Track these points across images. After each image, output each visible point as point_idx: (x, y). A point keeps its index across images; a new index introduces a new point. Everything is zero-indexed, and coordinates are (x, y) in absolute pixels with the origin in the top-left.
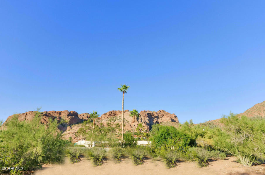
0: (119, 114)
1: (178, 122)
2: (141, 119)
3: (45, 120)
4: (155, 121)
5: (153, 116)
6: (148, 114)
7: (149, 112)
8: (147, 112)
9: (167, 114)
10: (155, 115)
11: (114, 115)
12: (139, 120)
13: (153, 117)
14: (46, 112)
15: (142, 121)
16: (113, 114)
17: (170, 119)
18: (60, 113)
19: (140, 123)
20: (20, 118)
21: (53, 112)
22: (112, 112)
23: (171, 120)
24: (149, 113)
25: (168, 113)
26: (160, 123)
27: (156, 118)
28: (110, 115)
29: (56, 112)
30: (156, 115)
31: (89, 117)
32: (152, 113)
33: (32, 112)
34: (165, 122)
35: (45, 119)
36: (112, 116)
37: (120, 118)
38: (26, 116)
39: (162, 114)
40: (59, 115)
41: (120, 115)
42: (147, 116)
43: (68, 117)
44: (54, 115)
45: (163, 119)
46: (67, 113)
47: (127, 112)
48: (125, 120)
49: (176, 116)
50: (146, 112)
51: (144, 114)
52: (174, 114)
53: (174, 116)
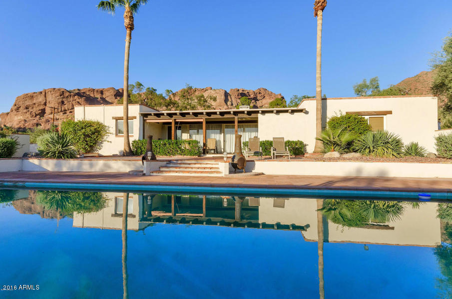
0: (196, 93)
2: (232, 102)
3: (78, 102)
5: (249, 97)
8: (241, 92)
9: (271, 94)
10: (252, 96)
12: (229, 103)
14: (79, 90)
15: (232, 105)
18: (102, 92)
19: (230, 107)
20: (37, 99)
21: (89, 90)
24: (244, 92)
25: (272, 93)
27: (254, 101)
29: (94, 90)
32: (248, 93)
33: (54, 89)
35: (78, 100)
38: (45, 97)
39: (263, 94)
40: (100, 95)
42: (240, 97)
43: (116, 98)
44: (92, 95)
45: (264, 101)
46: (113, 93)
47: (209, 91)
49: (283, 98)
50: (238, 90)
51: (236, 94)
52: (280, 95)
53: (280, 97)
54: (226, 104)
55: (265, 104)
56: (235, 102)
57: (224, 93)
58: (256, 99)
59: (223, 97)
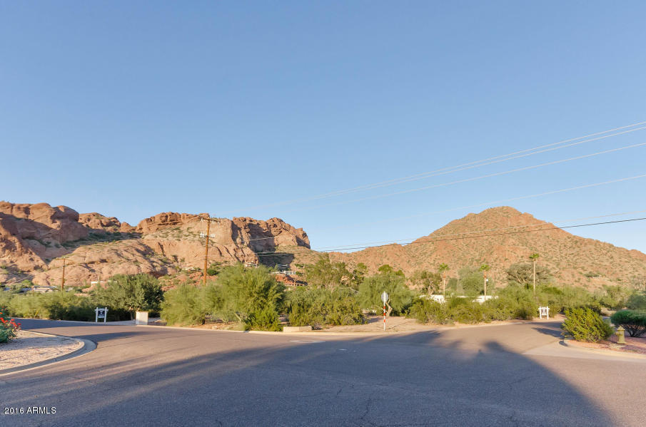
0: (185, 221)
1: (309, 247)
2: (242, 239)
5: (259, 231)
6: (249, 225)
7: (251, 221)
8: (248, 222)
9: (287, 228)
10: (264, 230)
11: (175, 224)
12: (238, 240)
15: (242, 243)
16: (171, 220)
17: (295, 240)
18: (27, 210)
19: (239, 245)
21: (4, 206)
22: (167, 216)
23: (297, 241)
24: (252, 223)
25: (290, 226)
28: (164, 223)
29: (12, 205)
30: (265, 228)
31: (105, 224)
32: (258, 224)
34: (284, 245)
36: (169, 226)
39: (278, 228)
40: (24, 214)
41: (190, 225)
42: (248, 230)
43: (54, 221)
45: (281, 238)
46: (48, 212)
49: (305, 235)
51: (243, 225)
52: (302, 230)
53: (301, 233)
54: (235, 241)
55: (282, 242)
56: (246, 239)
57: (230, 225)
59: (229, 231)
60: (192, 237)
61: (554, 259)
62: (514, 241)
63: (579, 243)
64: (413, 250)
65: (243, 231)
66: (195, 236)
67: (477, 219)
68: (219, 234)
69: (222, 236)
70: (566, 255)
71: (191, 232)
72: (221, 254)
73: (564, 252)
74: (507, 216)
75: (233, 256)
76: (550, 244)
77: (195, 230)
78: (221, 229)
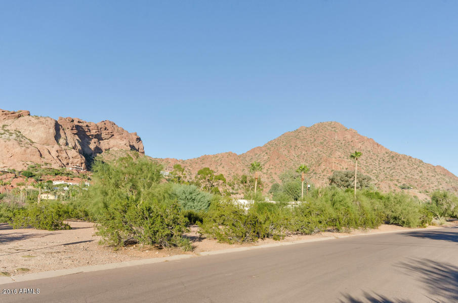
1: (143, 153)
2: (66, 139)
4: (92, 146)
5: (88, 134)
6: (77, 127)
7: (79, 122)
8: (76, 123)
9: (121, 132)
10: (93, 132)
12: (62, 141)
13: (88, 137)
15: (67, 144)
17: (128, 144)
19: (63, 147)
23: (130, 146)
24: (80, 124)
25: (123, 130)
26: (104, 151)
27: (96, 140)
30: (95, 131)
32: (87, 126)
34: (116, 149)
37: (6, 129)
39: (110, 131)
41: (6, 122)
42: (75, 132)
45: (112, 142)
47: (27, 117)
48: (23, 137)
49: (139, 139)
50: (73, 121)
51: (69, 125)
52: (136, 135)
53: (135, 137)
54: (58, 142)
55: (114, 146)
56: (72, 140)
57: (53, 124)
58: (99, 137)
59: (52, 131)
60: (7, 135)
61: (374, 171)
62: (340, 154)
63: (395, 159)
64: (247, 159)
65: (68, 132)
66: (11, 134)
67: (308, 132)
68: (39, 133)
69: (43, 136)
70: (384, 168)
71: (8, 131)
72: (41, 155)
73: (383, 165)
74: (335, 131)
75: (56, 158)
76: (371, 158)
77: (12, 128)
78: (42, 129)
